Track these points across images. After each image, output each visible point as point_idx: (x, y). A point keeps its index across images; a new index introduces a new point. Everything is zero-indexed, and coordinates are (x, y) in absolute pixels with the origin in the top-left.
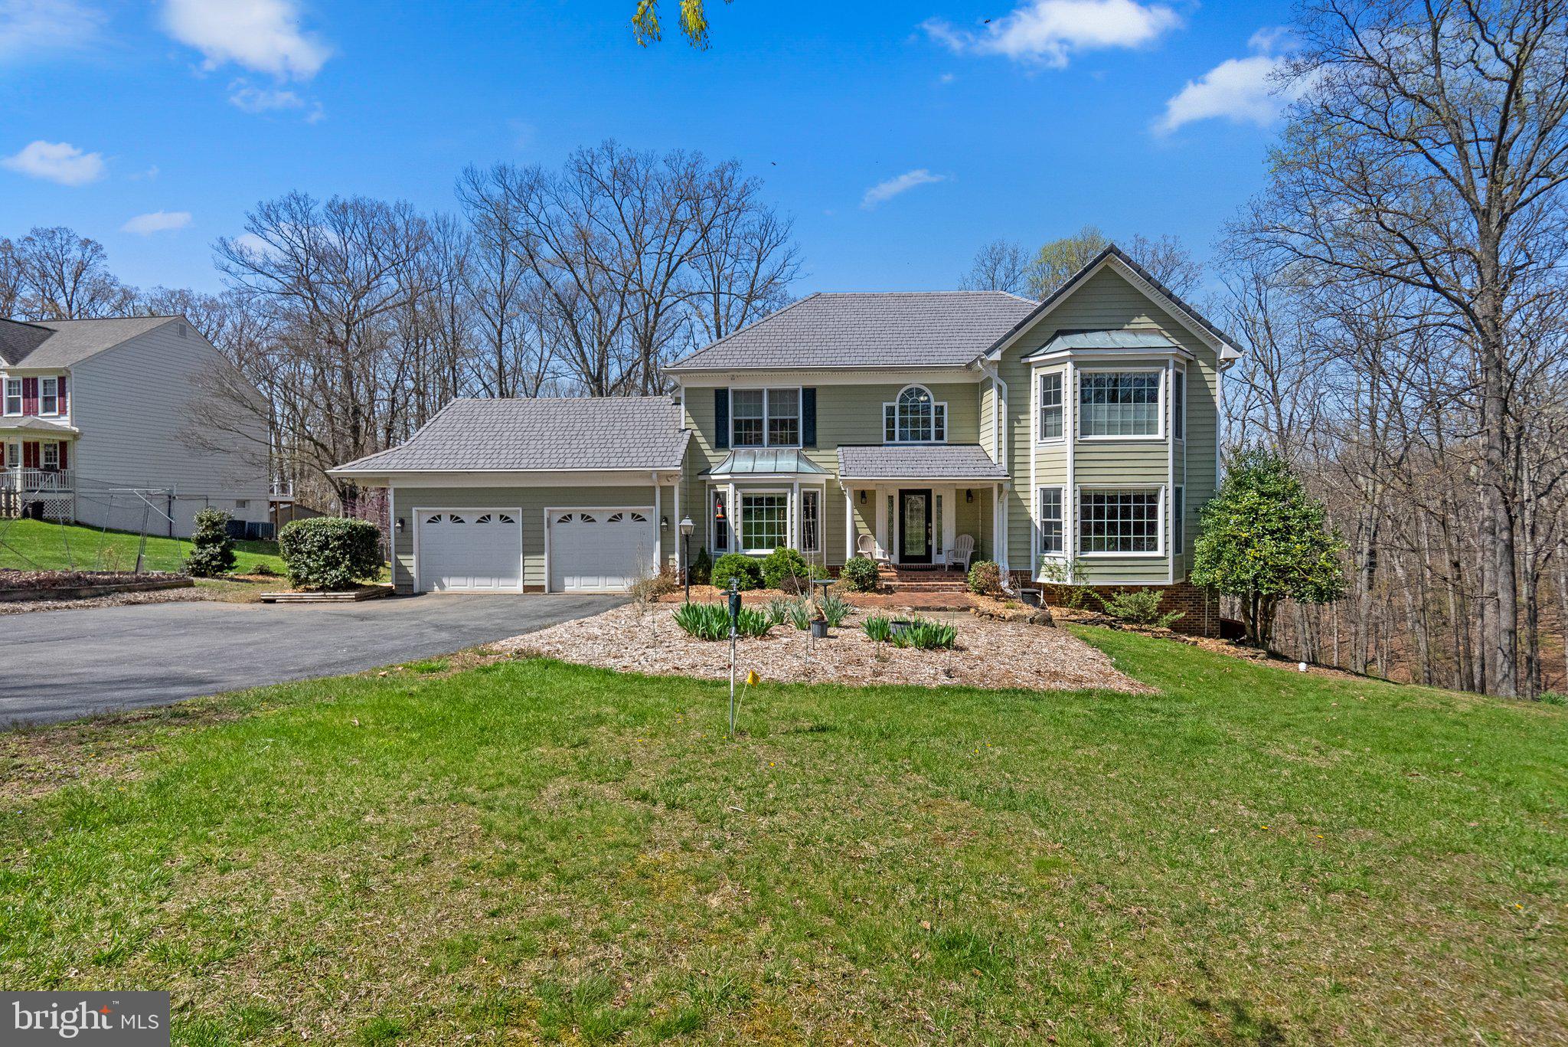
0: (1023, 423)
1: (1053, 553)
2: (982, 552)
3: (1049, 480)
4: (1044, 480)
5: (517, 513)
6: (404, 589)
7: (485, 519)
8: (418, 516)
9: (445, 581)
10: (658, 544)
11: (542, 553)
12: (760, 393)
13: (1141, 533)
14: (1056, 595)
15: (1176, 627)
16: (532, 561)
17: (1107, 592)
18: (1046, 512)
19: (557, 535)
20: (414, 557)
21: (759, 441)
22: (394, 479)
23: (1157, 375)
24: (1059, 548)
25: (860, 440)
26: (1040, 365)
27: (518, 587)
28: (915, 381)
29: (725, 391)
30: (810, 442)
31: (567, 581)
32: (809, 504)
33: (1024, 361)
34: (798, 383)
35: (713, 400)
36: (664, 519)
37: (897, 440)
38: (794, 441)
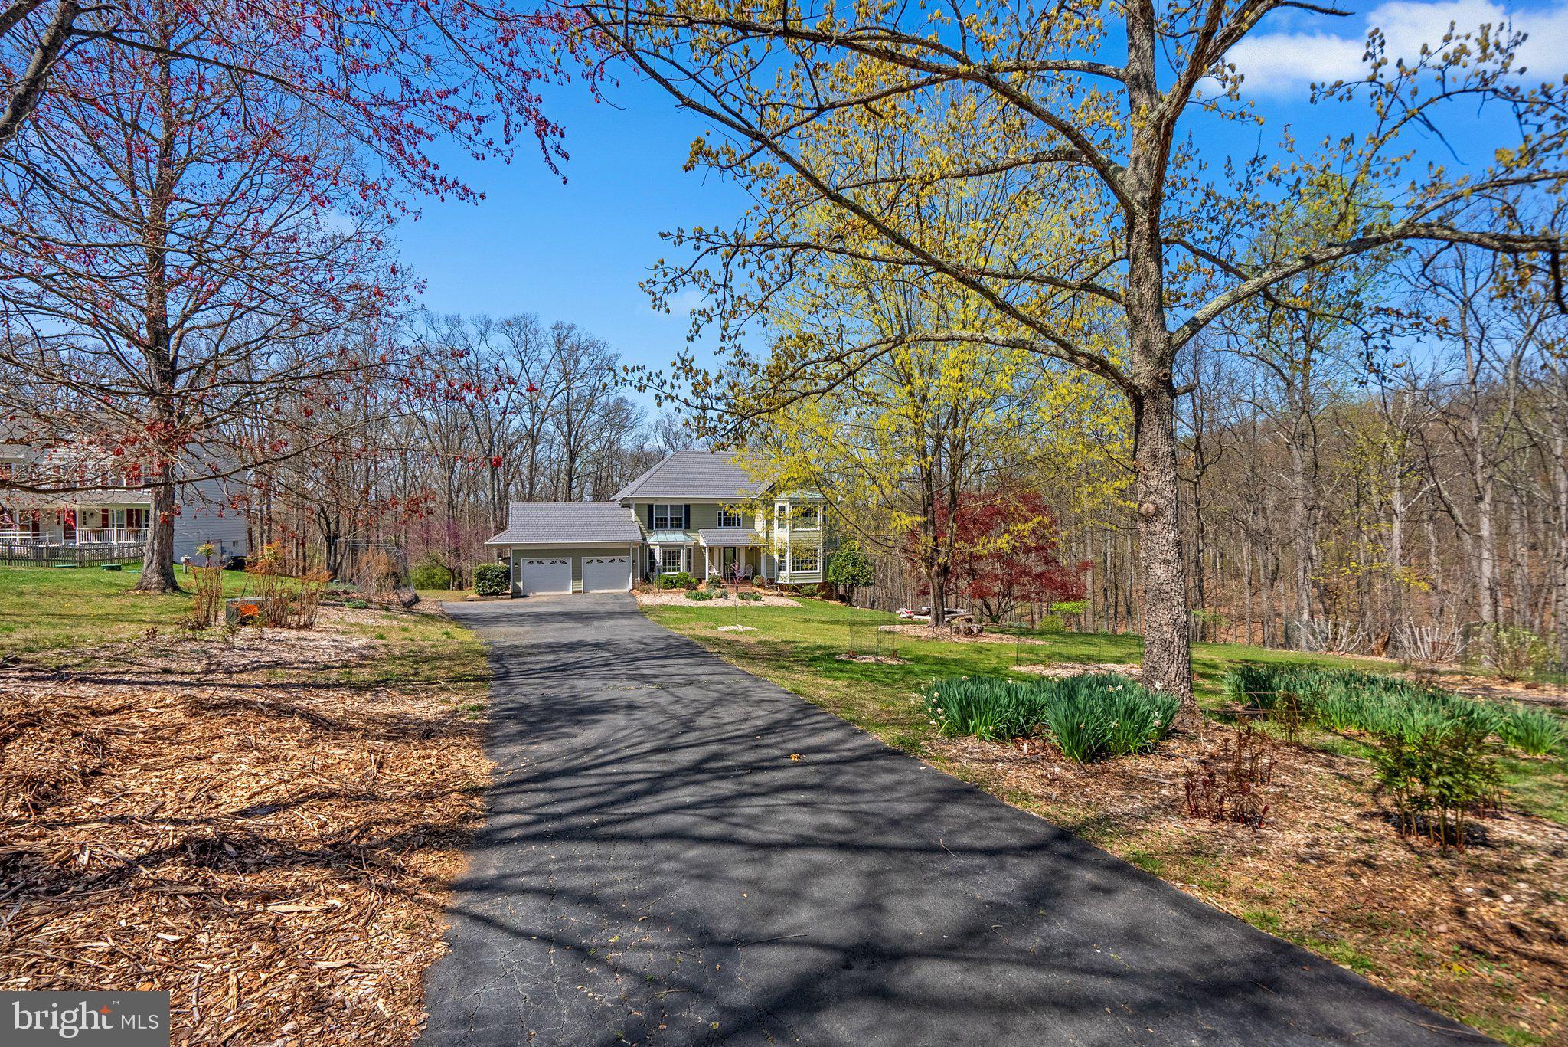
0: (771, 524)
1: (782, 572)
2: (756, 572)
3: (781, 545)
4: (779, 545)
5: (569, 561)
6: (517, 594)
7: (554, 563)
8: (524, 561)
9: (536, 591)
10: (631, 573)
11: (581, 577)
12: (666, 507)
13: (810, 563)
14: (783, 587)
15: (823, 597)
16: (576, 580)
17: (800, 586)
18: (780, 557)
19: (587, 568)
20: (522, 580)
21: (667, 527)
22: (513, 546)
23: (817, 508)
24: (784, 570)
25: (708, 527)
26: (778, 502)
27: (570, 591)
28: (729, 504)
29: (652, 506)
30: (688, 527)
32: (689, 551)
33: (772, 500)
34: (683, 503)
35: (647, 510)
36: (634, 561)
37: (722, 527)
38: (681, 526)
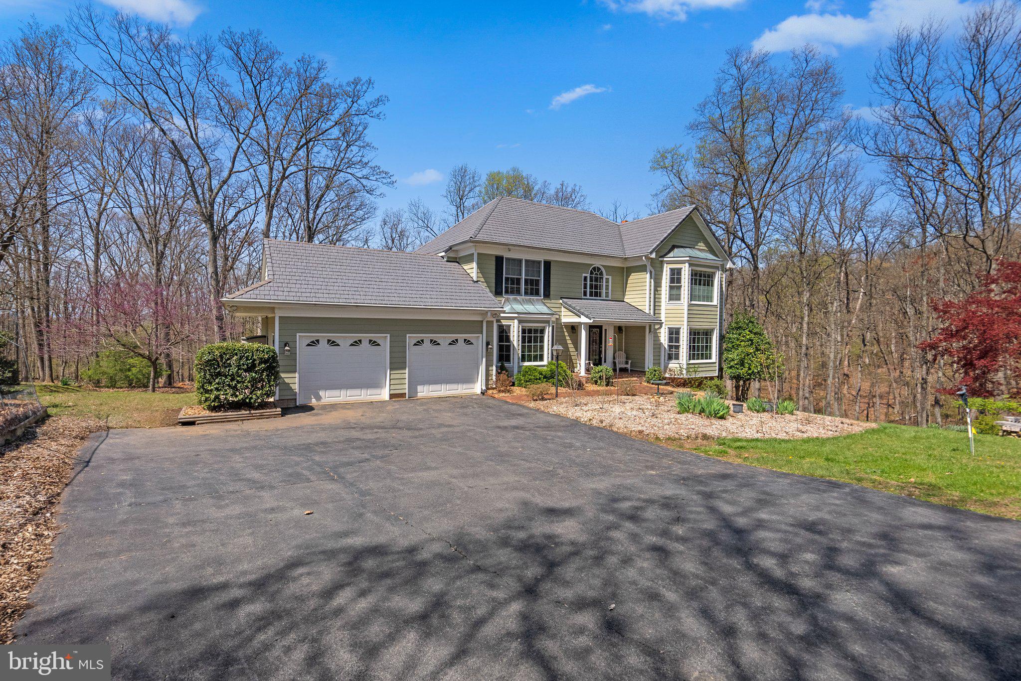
0: (659, 292)
1: (673, 361)
3: (673, 323)
4: (670, 323)
6: (287, 403)
7: (357, 343)
8: (302, 339)
9: (321, 393)
10: (484, 360)
11: (405, 368)
12: (520, 261)
13: (707, 350)
14: (679, 382)
16: (397, 374)
18: (671, 340)
19: (415, 355)
20: (297, 375)
21: (518, 292)
22: (279, 308)
23: (714, 273)
24: (677, 358)
25: (572, 295)
26: (669, 263)
27: (385, 394)
28: (597, 263)
29: (502, 258)
30: (547, 295)
31: (420, 388)
33: (660, 259)
34: (541, 257)
35: (494, 263)
36: (488, 344)
37: (588, 297)
38: (537, 293)
